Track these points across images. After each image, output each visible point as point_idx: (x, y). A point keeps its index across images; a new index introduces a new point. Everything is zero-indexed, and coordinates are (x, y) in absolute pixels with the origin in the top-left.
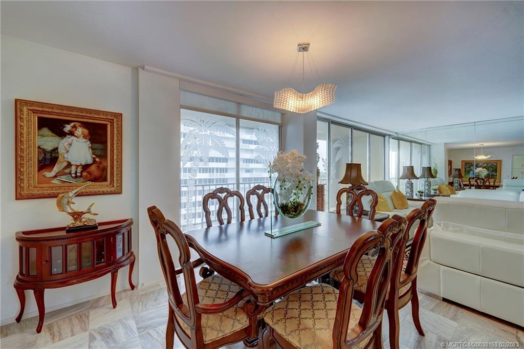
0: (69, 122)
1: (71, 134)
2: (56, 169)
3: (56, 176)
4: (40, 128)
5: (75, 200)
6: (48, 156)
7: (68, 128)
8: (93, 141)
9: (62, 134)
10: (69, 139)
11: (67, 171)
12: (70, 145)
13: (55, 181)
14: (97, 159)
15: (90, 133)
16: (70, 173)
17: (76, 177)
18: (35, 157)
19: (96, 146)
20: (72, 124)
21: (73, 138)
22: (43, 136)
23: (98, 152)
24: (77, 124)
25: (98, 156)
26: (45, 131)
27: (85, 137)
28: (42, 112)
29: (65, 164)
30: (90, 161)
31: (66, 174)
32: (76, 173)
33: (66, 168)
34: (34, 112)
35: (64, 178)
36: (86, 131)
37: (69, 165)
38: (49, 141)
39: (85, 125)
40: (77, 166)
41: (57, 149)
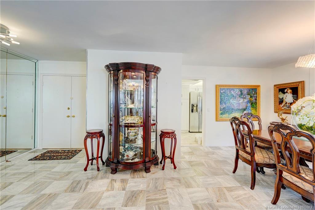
0: (286, 89)
1: (287, 92)
2: (283, 104)
3: (283, 107)
4: (279, 92)
5: (283, 114)
6: (281, 101)
7: (286, 91)
8: (293, 94)
9: (284, 93)
10: (286, 94)
11: (286, 105)
12: (286, 96)
13: (283, 108)
14: (295, 101)
15: (292, 91)
16: (287, 106)
17: (288, 107)
18: (278, 101)
19: (294, 96)
20: (287, 89)
21: (287, 94)
22: (280, 94)
23: (295, 98)
24: (288, 89)
25: (295, 100)
26: (280, 93)
27: (291, 93)
28: (279, 87)
29: (285, 103)
30: (292, 102)
31: (285, 106)
32: (288, 106)
33: (285, 104)
34: (278, 87)
35: (285, 107)
36: (291, 91)
37: (286, 103)
38: (281, 96)
39: (291, 88)
40: (289, 103)
41: (283, 98)
